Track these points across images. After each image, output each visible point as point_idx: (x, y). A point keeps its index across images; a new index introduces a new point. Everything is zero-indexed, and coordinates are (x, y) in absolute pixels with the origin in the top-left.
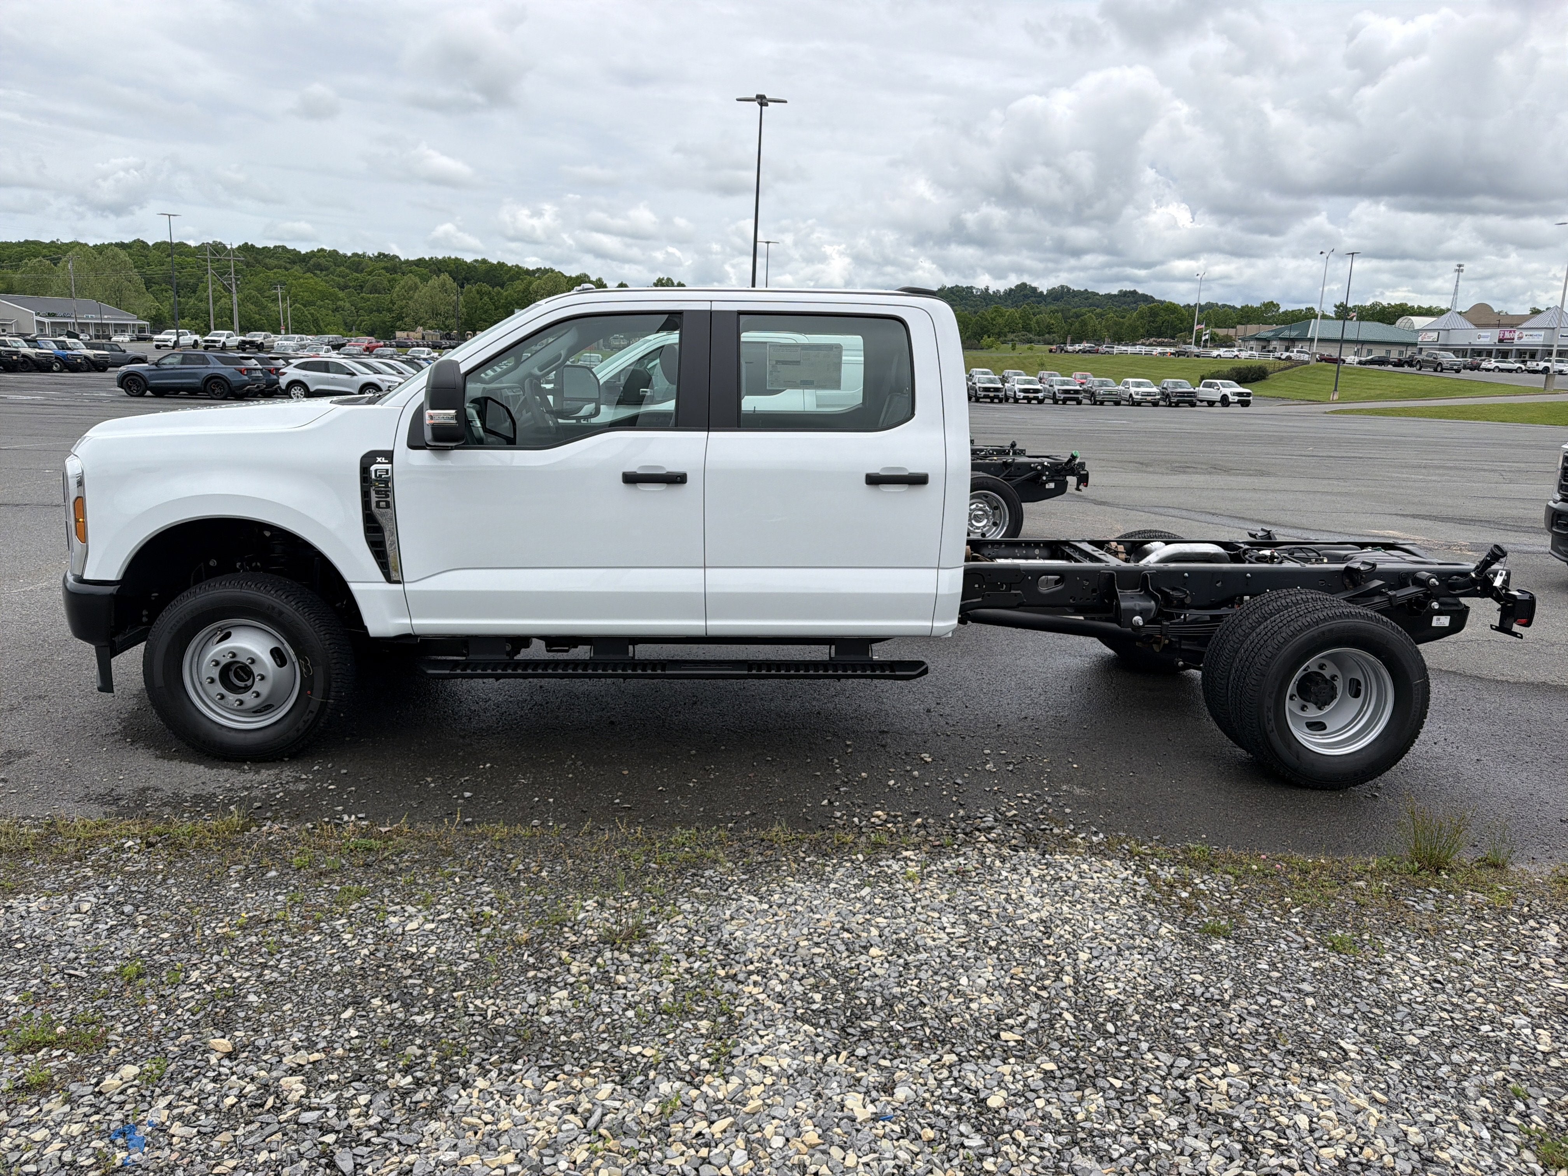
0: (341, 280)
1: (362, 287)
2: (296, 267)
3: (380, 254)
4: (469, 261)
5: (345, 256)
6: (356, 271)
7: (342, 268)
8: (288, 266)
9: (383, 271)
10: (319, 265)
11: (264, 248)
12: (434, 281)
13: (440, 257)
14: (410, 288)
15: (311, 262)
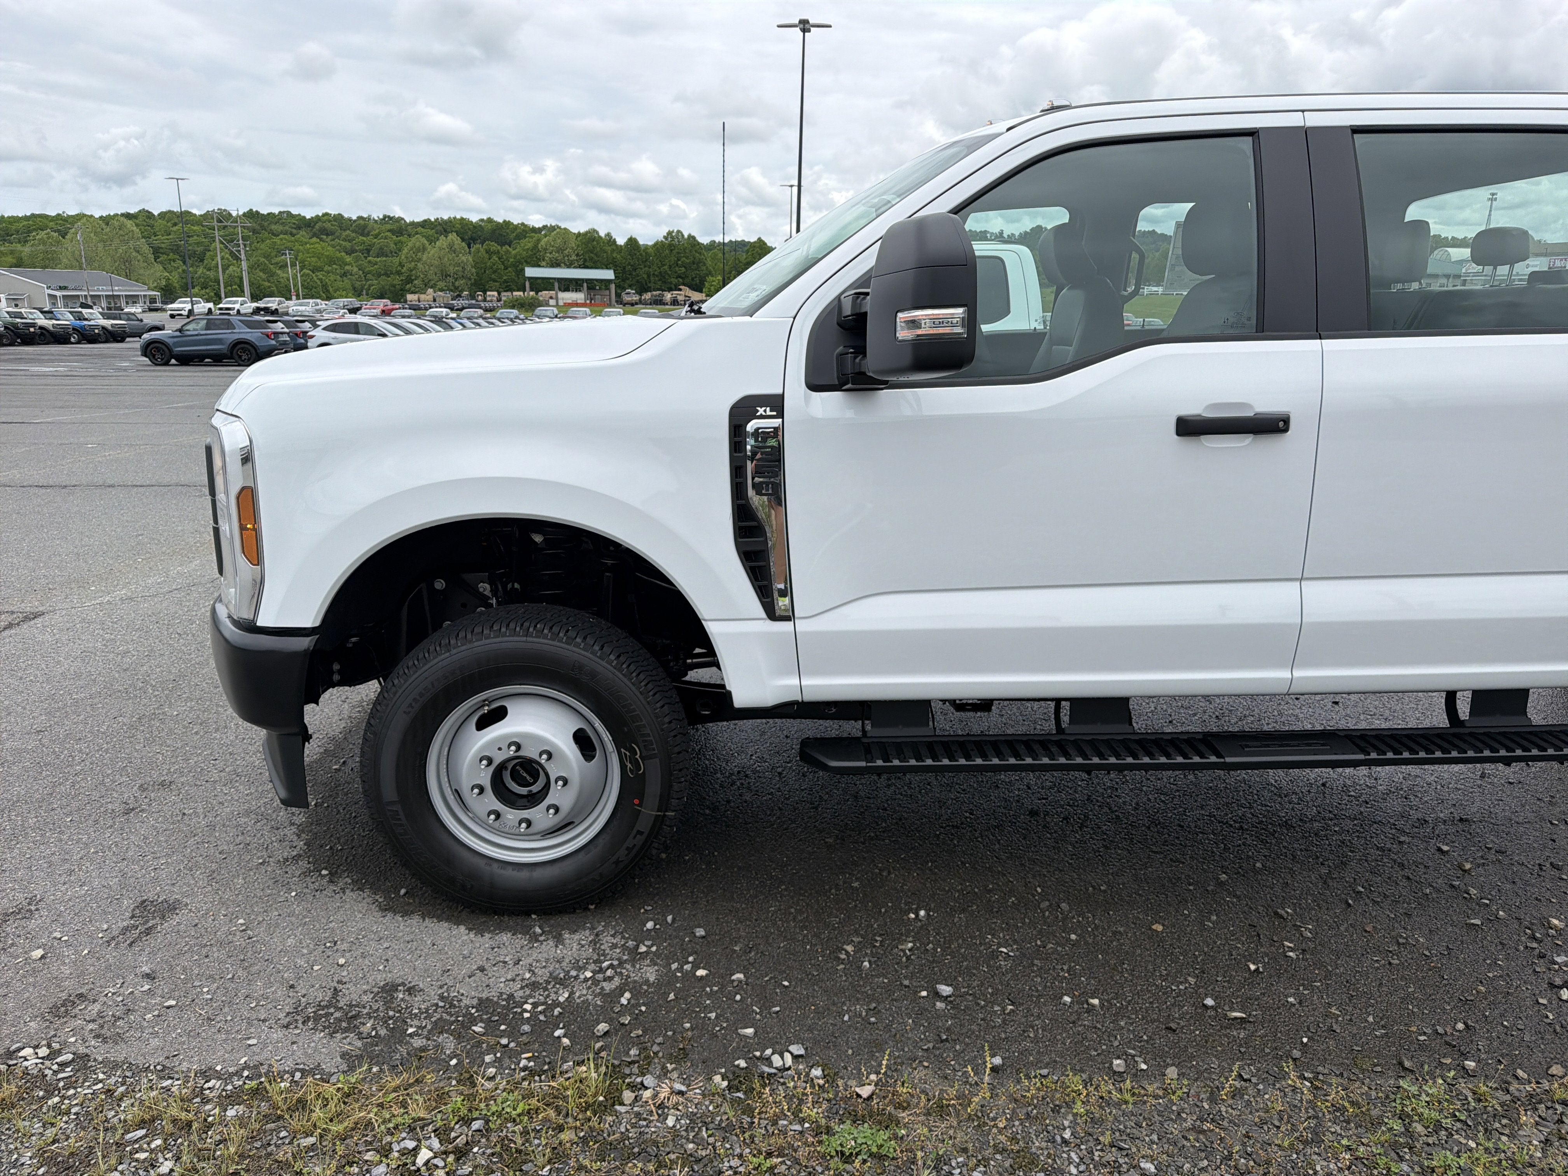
0: (348, 245)
1: (368, 251)
2: (303, 233)
3: (385, 217)
4: (474, 221)
5: (350, 220)
6: (362, 235)
7: (348, 231)
8: (294, 231)
9: (389, 234)
10: (325, 229)
11: (269, 214)
12: (442, 242)
13: (446, 218)
14: (418, 250)
15: (317, 227)
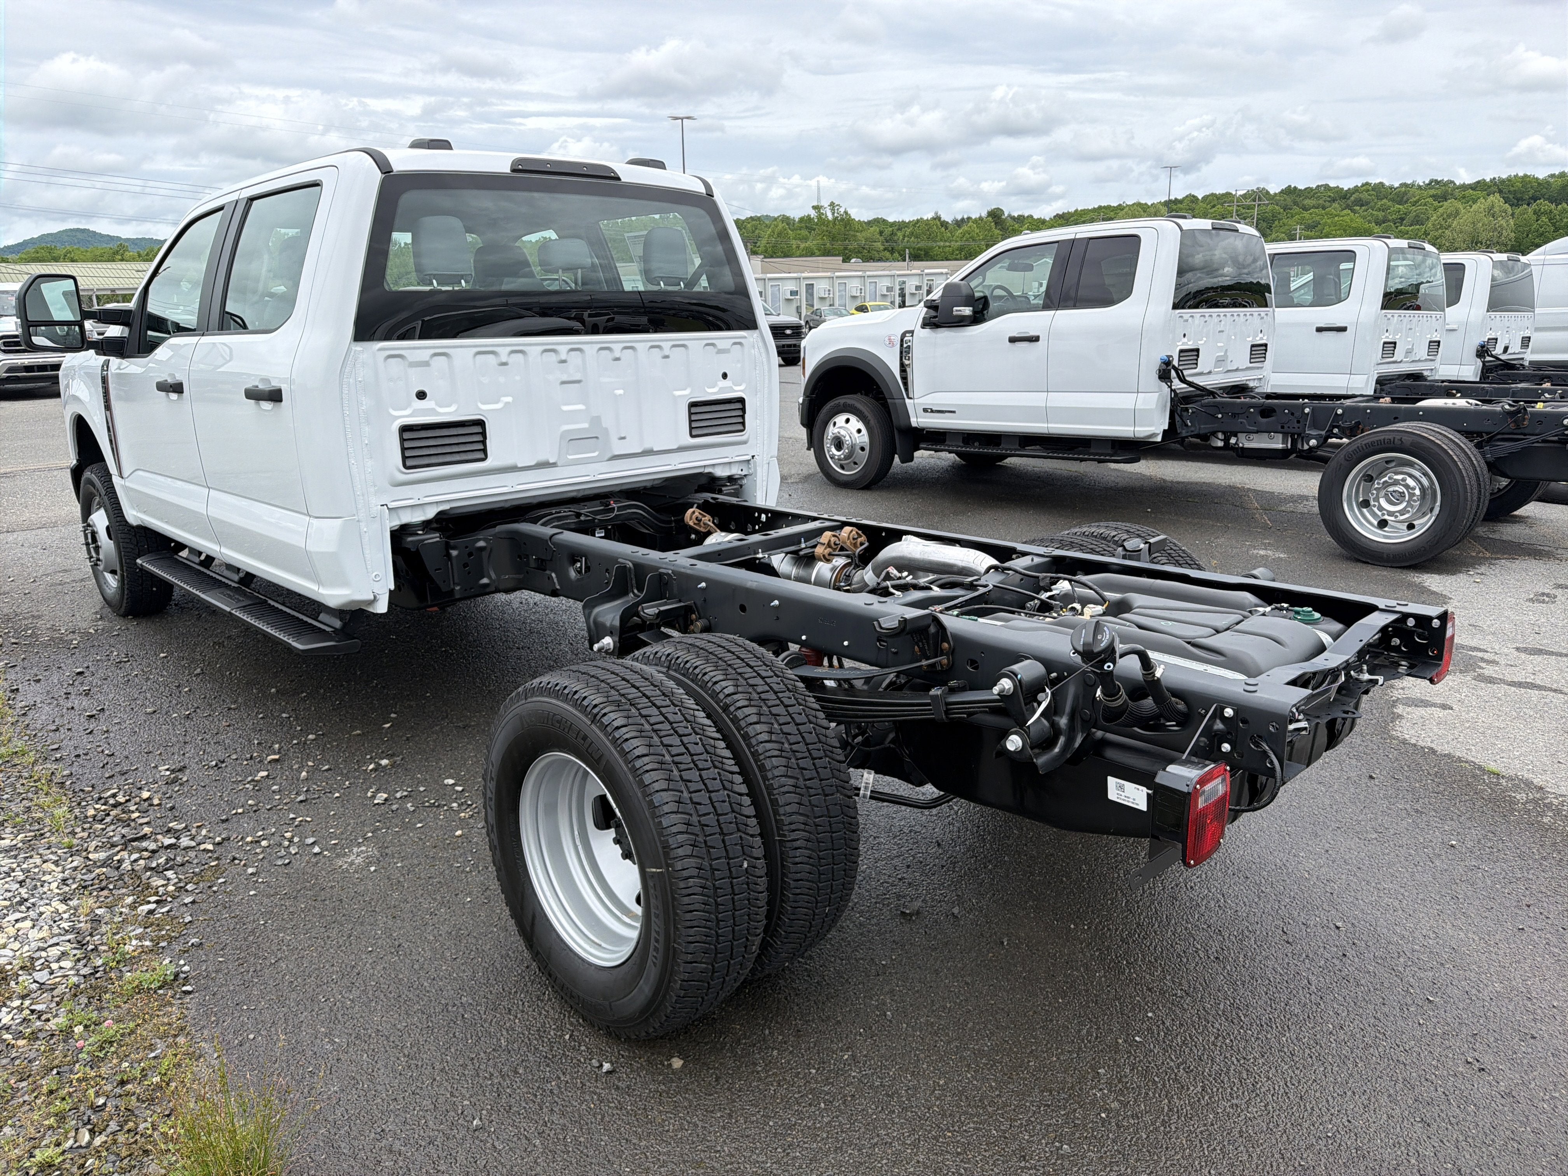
0: (1381, 214)
1: (1402, 219)
2: (1335, 205)
3: (1431, 181)
4: (1541, 177)
5: (1391, 188)
6: (1400, 203)
7: (1385, 201)
8: (1327, 204)
9: (1430, 200)
10: (1361, 200)
11: (1306, 189)
12: (1481, 205)
13: (1504, 176)
14: (1449, 216)
15: (1352, 198)
